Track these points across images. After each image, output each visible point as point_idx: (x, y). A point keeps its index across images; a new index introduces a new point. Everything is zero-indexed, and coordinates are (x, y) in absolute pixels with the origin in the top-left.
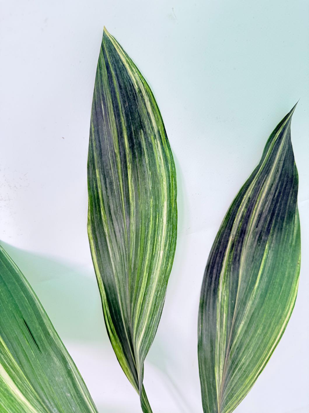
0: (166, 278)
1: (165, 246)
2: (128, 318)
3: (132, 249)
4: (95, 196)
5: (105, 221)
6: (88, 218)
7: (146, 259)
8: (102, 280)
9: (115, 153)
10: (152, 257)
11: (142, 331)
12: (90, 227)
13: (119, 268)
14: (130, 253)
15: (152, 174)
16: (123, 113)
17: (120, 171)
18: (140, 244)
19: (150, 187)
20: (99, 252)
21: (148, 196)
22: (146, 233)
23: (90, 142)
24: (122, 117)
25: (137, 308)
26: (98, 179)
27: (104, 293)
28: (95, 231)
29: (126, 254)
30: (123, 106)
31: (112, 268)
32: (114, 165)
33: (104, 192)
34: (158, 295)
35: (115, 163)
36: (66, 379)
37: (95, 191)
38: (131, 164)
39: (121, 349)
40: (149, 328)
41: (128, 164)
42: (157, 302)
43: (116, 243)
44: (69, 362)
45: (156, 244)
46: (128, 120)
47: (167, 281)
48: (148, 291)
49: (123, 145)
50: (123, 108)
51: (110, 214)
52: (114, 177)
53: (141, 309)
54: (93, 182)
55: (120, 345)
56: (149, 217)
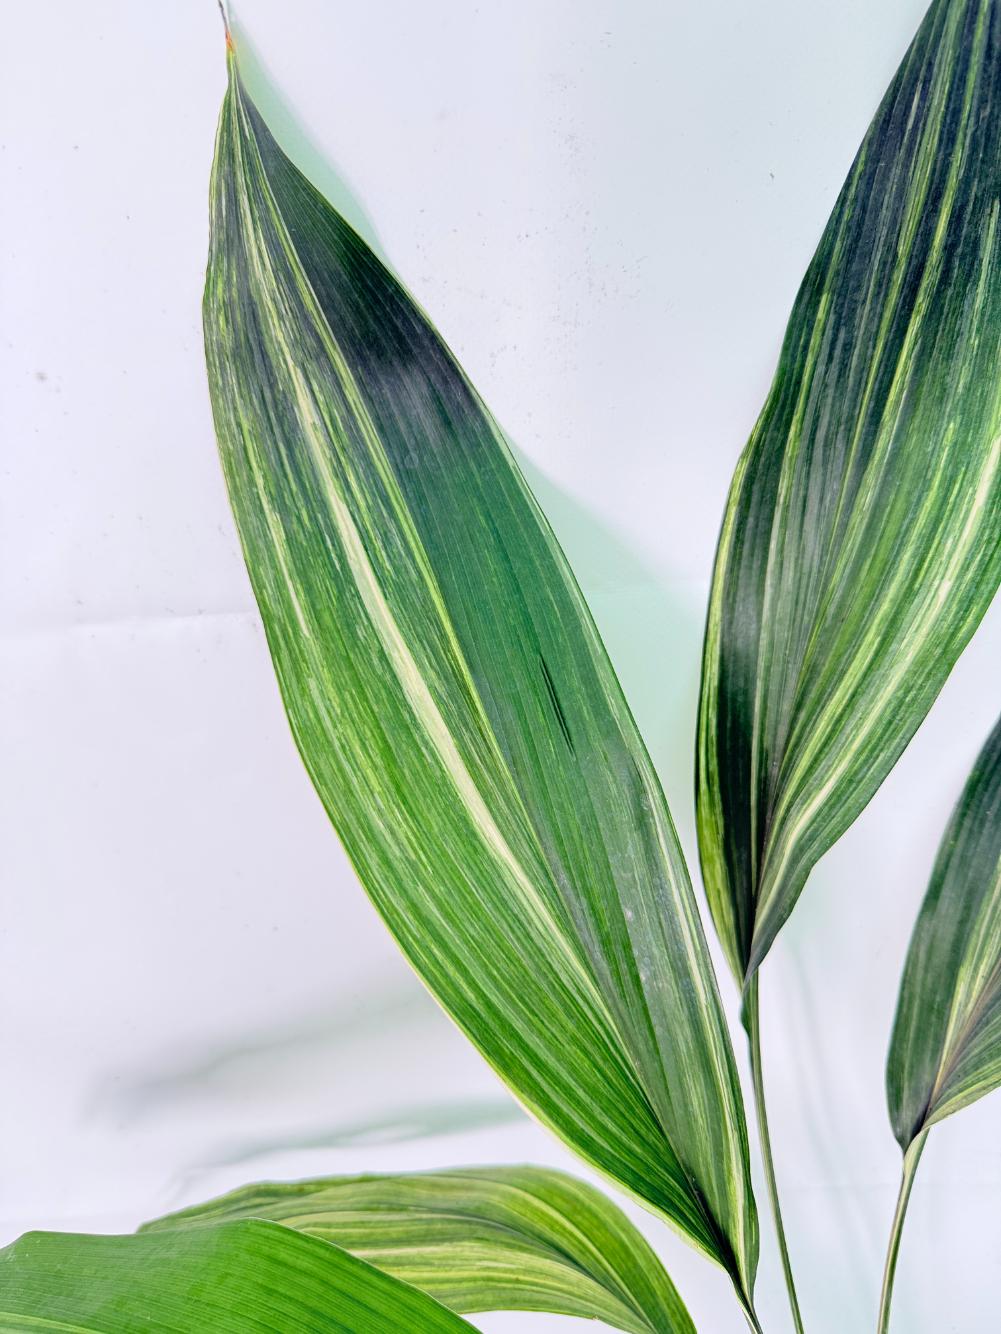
0: (949, 656)
1: (965, 568)
2: (774, 751)
3: (844, 562)
4: (792, 375)
5: (791, 458)
6: (752, 436)
7: (886, 595)
8: (719, 631)
9: (896, 255)
10: (909, 593)
11: (821, 789)
12: (745, 464)
13: (785, 607)
14: (833, 572)
15: (982, 346)
16: (965, 136)
17: (888, 314)
18: (877, 550)
19: (961, 386)
20: (741, 548)
21: (944, 413)
22: (907, 521)
23: (840, 204)
24: (958, 148)
25: (817, 725)
26: (818, 325)
27: (714, 670)
28: (752, 483)
29: (819, 571)
30: (973, 114)
31: (760, 604)
32: (879, 293)
33: (821, 368)
34: (908, 699)
35: (883, 284)
36: (628, 834)
37: (799, 358)
38: (927, 300)
39: (718, 833)
40: (850, 781)
41: (920, 299)
42: (898, 718)
43: (797, 533)
44: (649, 792)
45: (932, 560)
46: (971, 160)
47: (951, 666)
48: (869, 684)
49: (929, 234)
50: (972, 119)
51: (812, 440)
52: (866, 328)
53: (833, 731)
54: (801, 330)
55: (721, 823)
56: (928, 477)
